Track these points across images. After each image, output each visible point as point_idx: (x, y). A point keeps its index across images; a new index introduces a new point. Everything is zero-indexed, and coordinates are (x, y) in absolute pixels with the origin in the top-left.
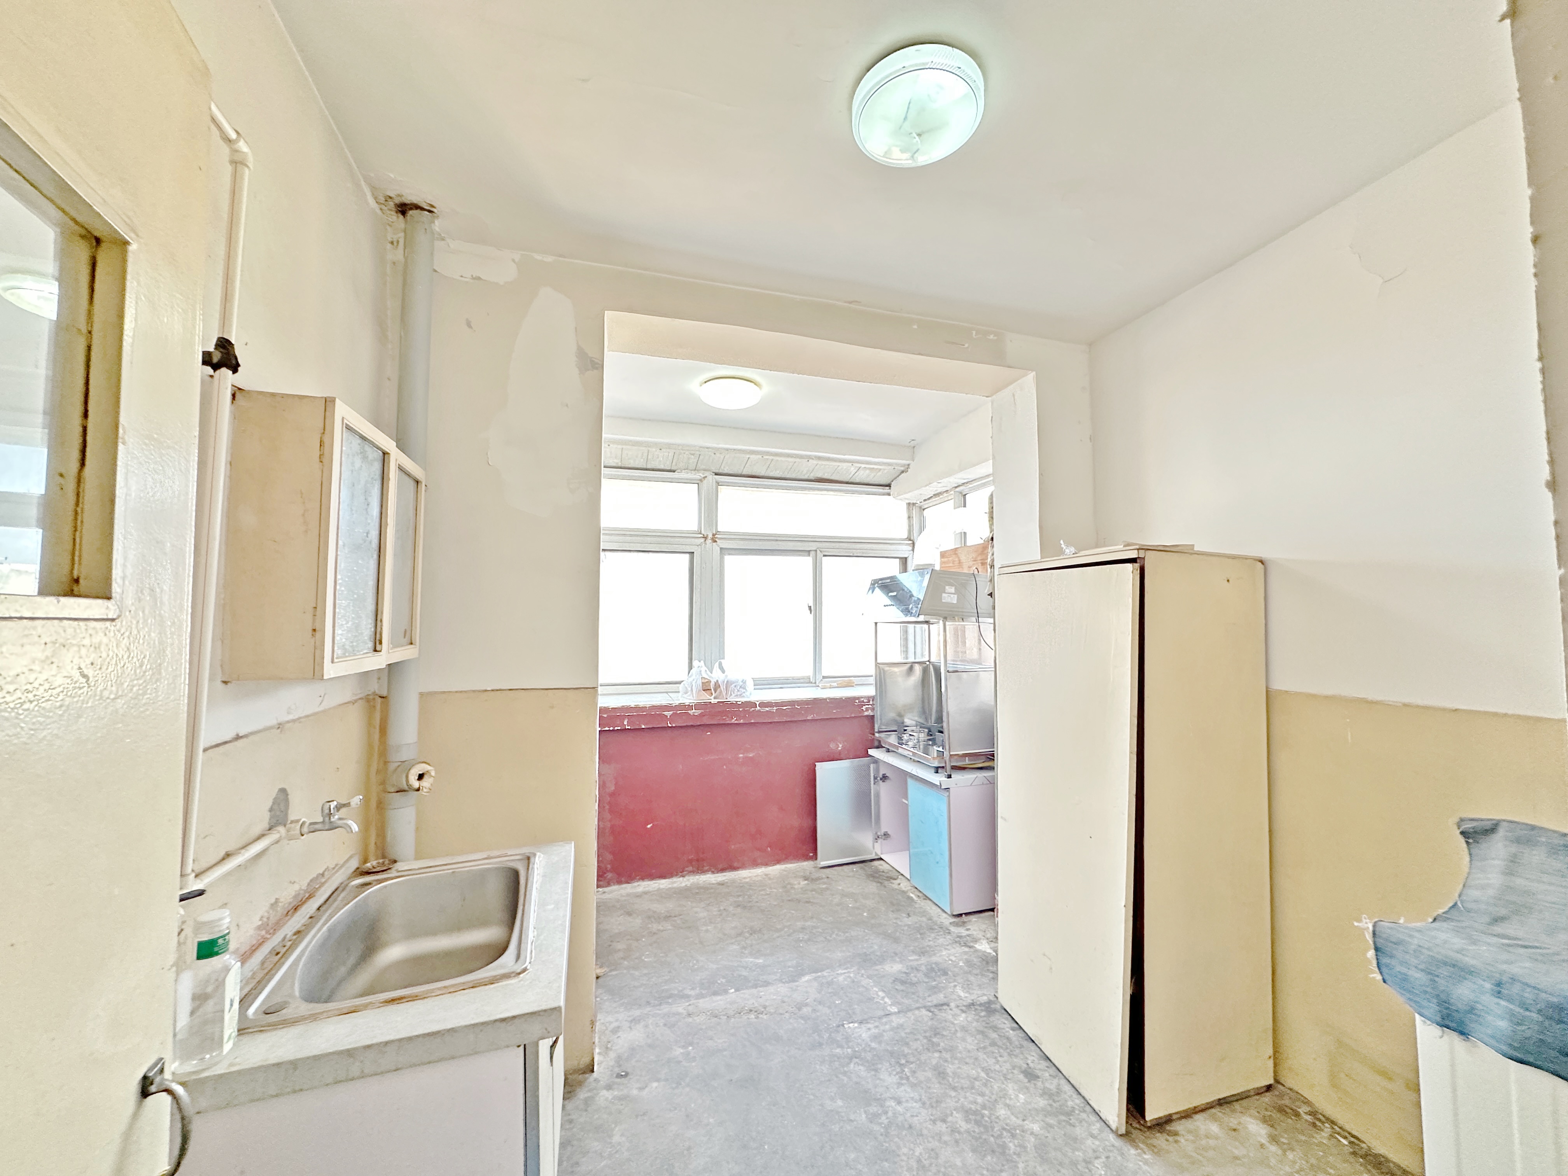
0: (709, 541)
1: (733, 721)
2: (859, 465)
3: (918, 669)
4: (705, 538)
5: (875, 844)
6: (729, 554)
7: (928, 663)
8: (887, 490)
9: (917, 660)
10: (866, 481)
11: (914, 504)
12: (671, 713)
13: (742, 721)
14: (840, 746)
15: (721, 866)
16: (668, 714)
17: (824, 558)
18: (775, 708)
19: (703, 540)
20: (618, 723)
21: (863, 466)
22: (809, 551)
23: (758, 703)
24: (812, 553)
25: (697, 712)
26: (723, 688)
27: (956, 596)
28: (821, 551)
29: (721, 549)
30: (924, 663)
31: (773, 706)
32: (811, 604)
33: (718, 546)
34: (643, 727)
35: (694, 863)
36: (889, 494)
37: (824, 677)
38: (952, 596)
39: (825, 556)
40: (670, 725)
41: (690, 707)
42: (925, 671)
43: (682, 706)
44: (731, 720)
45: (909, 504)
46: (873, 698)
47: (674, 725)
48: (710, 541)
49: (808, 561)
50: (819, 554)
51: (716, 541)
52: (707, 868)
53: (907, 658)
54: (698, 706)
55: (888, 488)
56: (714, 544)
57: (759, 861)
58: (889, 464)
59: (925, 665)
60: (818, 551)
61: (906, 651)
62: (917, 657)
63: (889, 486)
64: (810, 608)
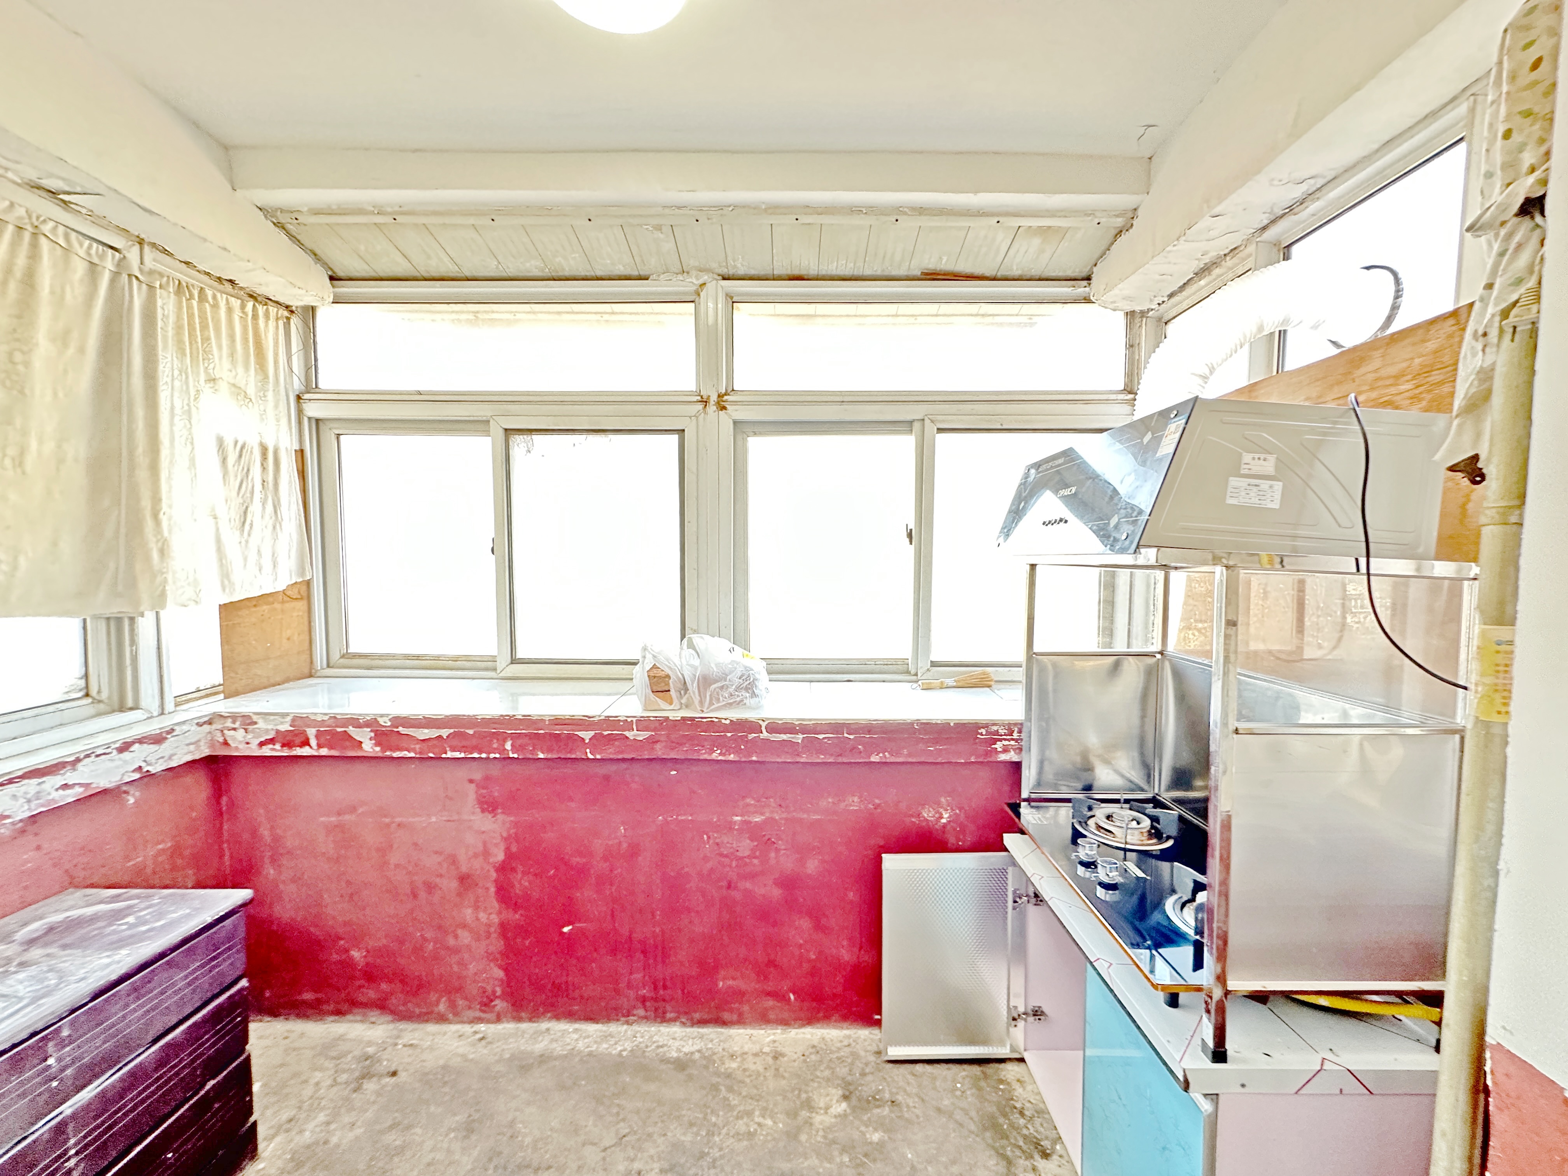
0: (712, 408)
1: (715, 756)
2: (1016, 222)
3: (1132, 672)
4: (705, 402)
5: (1012, 1029)
6: (755, 434)
7: (1159, 656)
8: (1081, 289)
9: (1134, 649)
10: (1035, 272)
11: (1143, 314)
12: (592, 733)
13: (732, 757)
14: (946, 815)
15: (697, 1016)
16: (587, 735)
17: (941, 438)
18: (801, 736)
19: (700, 406)
20: (495, 746)
21: (1026, 222)
22: (911, 423)
23: (764, 725)
24: (917, 426)
25: (643, 735)
26: (693, 688)
27: (1278, 486)
28: (932, 421)
29: (735, 423)
30: (1151, 655)
31: (797, 733)
32: (912, 526)
33: (730, 416)
34: (541, 756)
35: (648, 1004)
36: (1087, 300)
37: (934, 664)
38: (1265, 484)
39: (940, 430)
40: (590, 756)
41: (628, 725)
42: (1152, 675)
43: (610, 722)
44: (711, 754)
45: (1131, 315)
46: (1020, 727)
47: (598, 757)
48: (715, 408)
49: (907, 443)
50: (930, 428)
51: (724, 408)
52: (672, 1015)
53: (1110, 645)
54: (642, 723)
55: (1085, 283)
56: (722, 413)
57: (772, 1016)
58: (1088, 213)
59: (1150, 661)
60: (927, 422)
61: (1108, 630)
62: (1134, 641)
63: (1088, 278)
64: (910, 535)
